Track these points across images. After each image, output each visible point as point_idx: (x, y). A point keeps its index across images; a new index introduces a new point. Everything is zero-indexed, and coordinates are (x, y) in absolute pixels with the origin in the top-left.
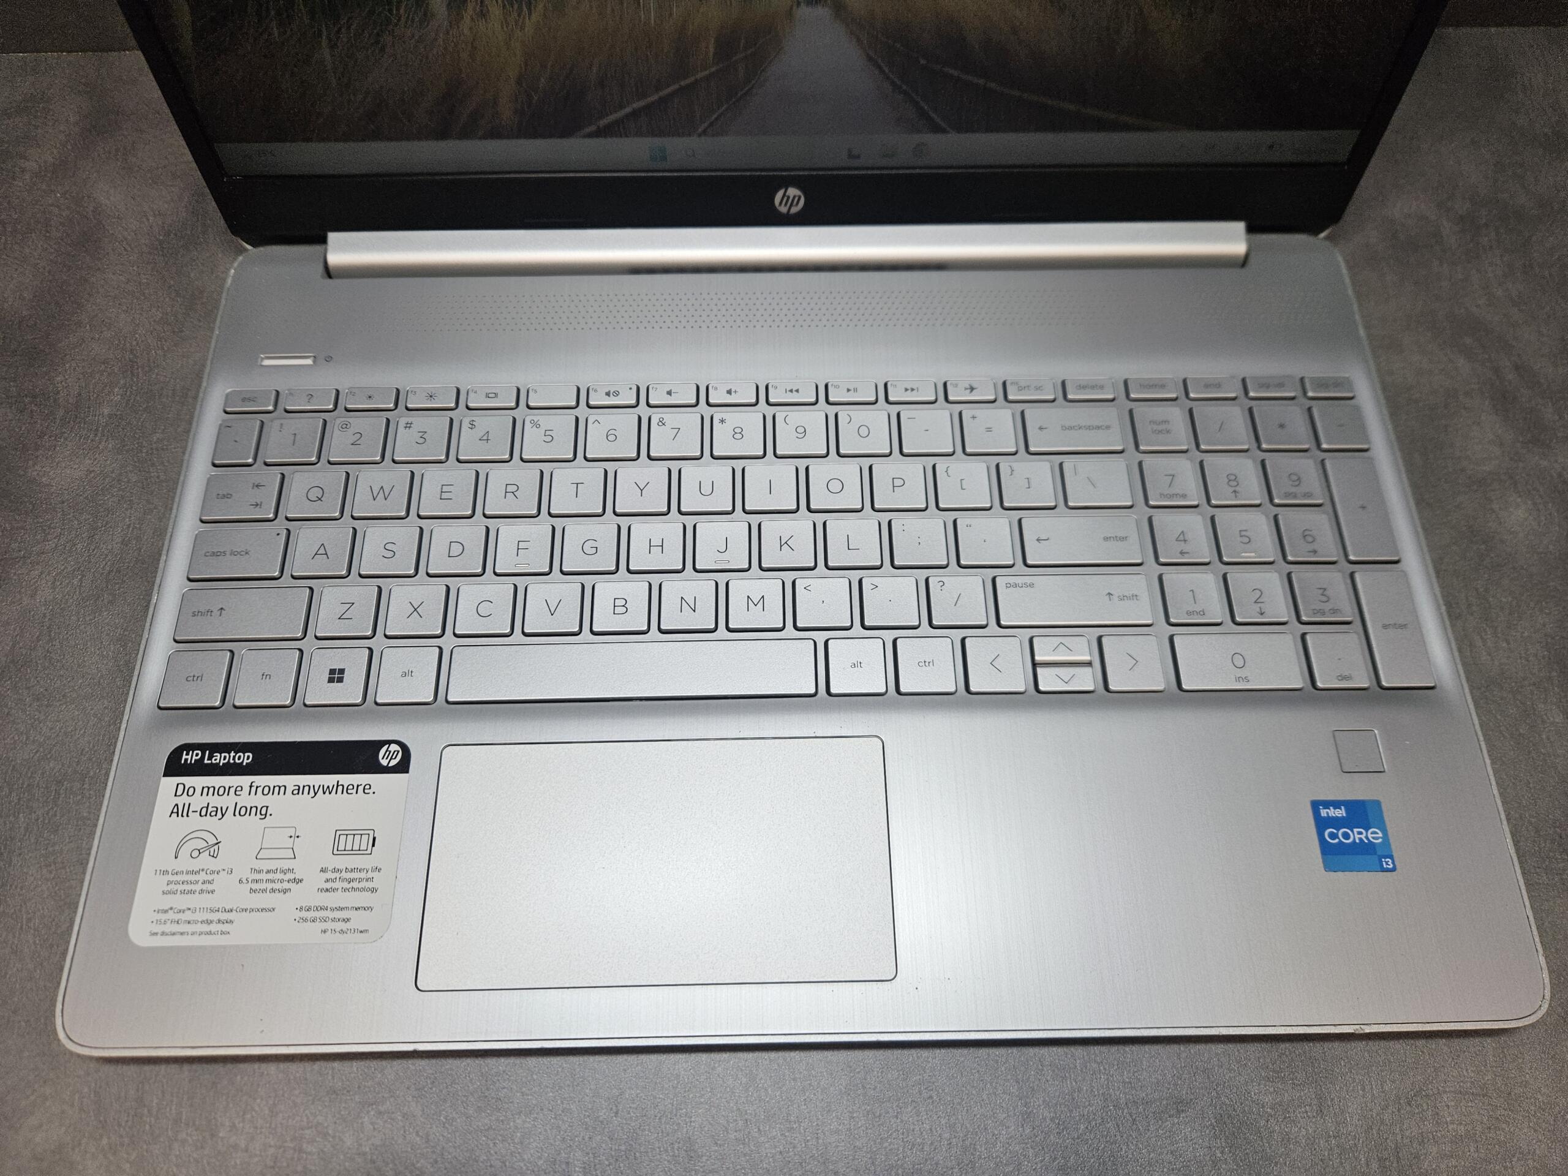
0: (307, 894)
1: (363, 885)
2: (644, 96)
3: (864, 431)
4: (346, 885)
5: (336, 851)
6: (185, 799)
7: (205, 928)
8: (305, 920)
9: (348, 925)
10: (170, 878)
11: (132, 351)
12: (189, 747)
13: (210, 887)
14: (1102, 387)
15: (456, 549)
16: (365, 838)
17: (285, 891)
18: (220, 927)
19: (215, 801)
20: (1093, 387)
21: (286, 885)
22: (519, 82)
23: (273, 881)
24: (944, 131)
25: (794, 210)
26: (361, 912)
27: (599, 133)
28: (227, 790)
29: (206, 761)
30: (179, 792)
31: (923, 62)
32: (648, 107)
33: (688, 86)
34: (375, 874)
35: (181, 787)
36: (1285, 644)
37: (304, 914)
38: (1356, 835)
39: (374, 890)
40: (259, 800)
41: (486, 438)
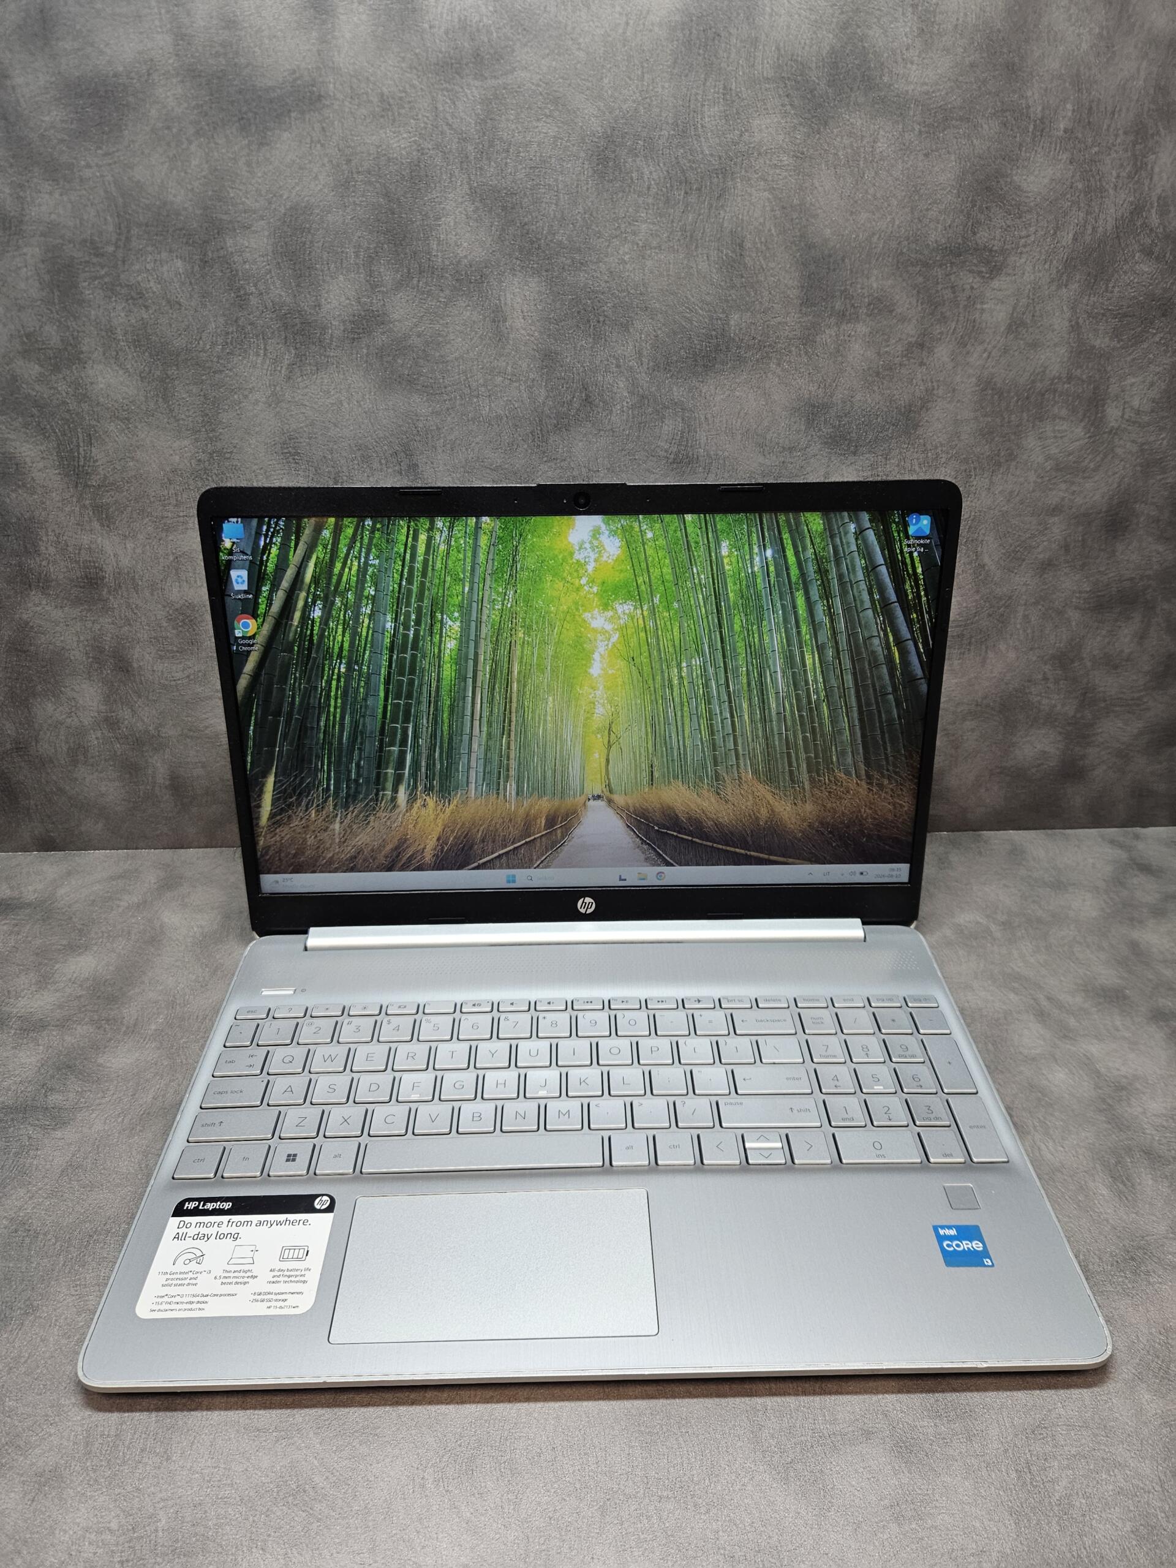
0: (260, 1285)
1: (297, 1279)
2: (506, 847)
3: (632, 1022)
4: (286, 1279)
5: (282, 1259)
6: (184, 1230)
7: (189, 1306)
8: (257, 1301)
9: (286, 1303)
10: (168, 1276)
11: (174, 996)
12: (190, 1200)
13: (194, 1282)
14: (780, 1000)
15: (374, 1087)
16: (302, 1251)
17: (245, 1283)
18: (199, 1306)
19: (204, 1230)
20: (774, 1000)
21: (246, 1280)
22: (438, 839)
23: (236, 1277)
24: (672, 865)
25: (589, 911)
26: (295, 1295)
27: (477, 868)
28: (212, 1224)
29: (201, 1208)
30: (181, 1226)
31: (656, 828)
32: (507, 853)
33: (530, 841)
34: (307, 1273)
35: (182, 1223)
36: (907, 1137)
37: (257, 1297)
38: (965, 1245)
39: (304, 1282)
40: (233, 1230)
41: (398, 1028)
